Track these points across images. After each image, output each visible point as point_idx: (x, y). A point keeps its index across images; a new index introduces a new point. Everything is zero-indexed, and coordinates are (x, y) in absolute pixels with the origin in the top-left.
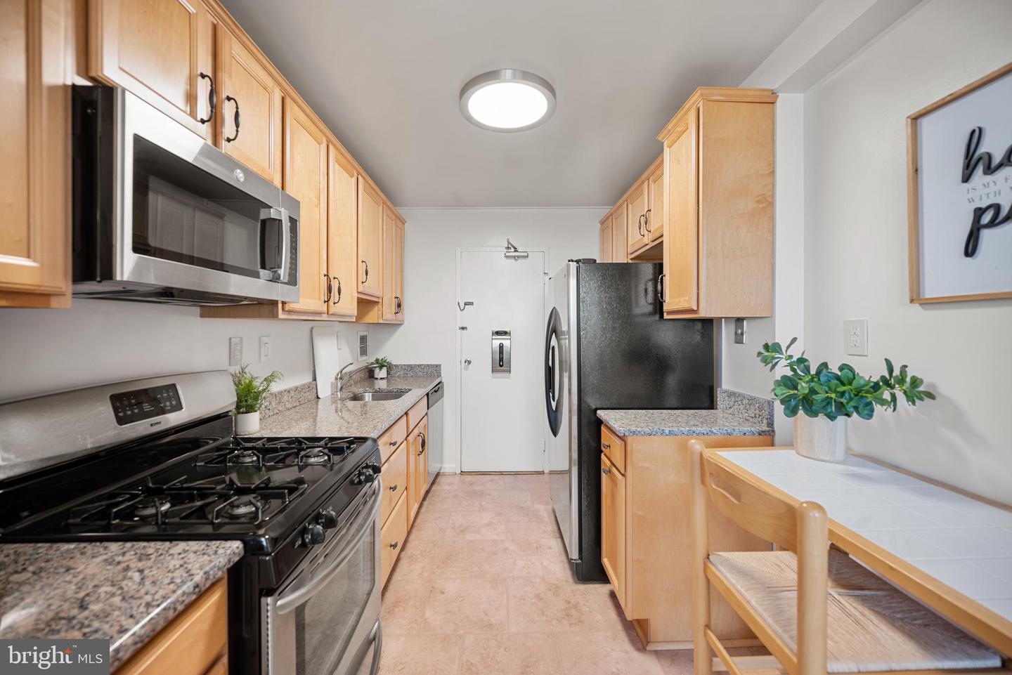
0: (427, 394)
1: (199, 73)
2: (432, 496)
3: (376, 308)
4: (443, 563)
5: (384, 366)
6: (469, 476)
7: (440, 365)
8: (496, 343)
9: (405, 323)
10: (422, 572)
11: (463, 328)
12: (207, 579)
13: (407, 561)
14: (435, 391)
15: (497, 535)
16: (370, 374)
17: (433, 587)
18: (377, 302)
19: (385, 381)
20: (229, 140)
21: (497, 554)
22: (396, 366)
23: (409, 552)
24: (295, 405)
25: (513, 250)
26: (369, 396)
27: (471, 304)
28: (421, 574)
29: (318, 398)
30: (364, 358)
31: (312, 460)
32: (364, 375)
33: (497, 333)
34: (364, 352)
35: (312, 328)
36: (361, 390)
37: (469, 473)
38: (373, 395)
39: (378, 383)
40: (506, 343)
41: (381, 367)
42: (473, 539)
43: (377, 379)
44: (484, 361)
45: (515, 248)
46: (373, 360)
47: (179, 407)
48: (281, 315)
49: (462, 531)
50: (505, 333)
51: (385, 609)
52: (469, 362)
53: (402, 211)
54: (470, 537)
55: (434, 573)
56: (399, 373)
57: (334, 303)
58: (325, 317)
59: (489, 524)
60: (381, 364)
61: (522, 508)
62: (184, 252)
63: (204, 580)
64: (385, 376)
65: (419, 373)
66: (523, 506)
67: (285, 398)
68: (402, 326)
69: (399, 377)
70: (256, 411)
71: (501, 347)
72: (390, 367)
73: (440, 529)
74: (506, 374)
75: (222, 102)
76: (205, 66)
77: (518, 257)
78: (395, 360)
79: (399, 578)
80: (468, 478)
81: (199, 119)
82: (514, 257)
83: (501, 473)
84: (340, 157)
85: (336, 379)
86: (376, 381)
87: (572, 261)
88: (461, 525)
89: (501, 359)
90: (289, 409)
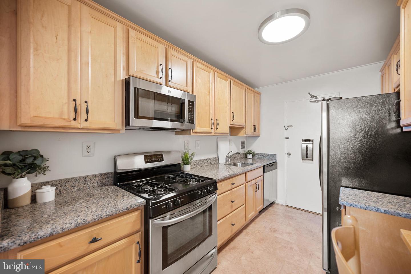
0: (264, 166)
1: (159, 64)
2: (268, 212)
3: (243, 130)
4: (259, 241)
5: (251, 153)
6: (289, 208)
7: (276, 155)
8: (304, 146)
9: (261, 136)
10: (249, 241)
11: (287, 138)
12: (131, 207)
13: (245, 234)
14: (270, 166)
15: (291, 239)
16: (246, 156)
17: (250, 249)
18: (244, 128)
19: (251, 160)
20: (170, 81)
21: (286, 248)
22: (257, 154)
23: (247, 231)
24: (209, 164)
25: (315, 98)
26: (240, 164)
27: (291, 126)
28: (247, 241)
29: (219, 163)
30: (244, 150)
31: (191, 183)
32: (244, 156)
33: (305, 141)
34: (243, 147)
35: (217, 138)
36: (237, 162)
37: (290, 207)
38: (241, 164)
39: (249, 160)
40: (310, 146)
41: (250, 154)
42: (278, 236)
43: (248, 158)
44: (298, 154)
45: (316, 97)
46: (247, 151)
47: (163, 160)
48: (192, 134)
49: (274, 231)
50: (310, 140)
51: (229, 248)
52: (290, 154)
53: (257, 90)
54: (276, 235)
55: (253, 243)
56: (258, 157)
57: (216, 129)
58: (213, 134)
59: (289, 233)
60: (249, 152)
61: (312, 232)
62: (150, 117)
63: (130, 207)
64: (252, 157)
65: (267, 158)
66: (313, 231)
67: (205, 162)
68: (260, 137)
69: (258, 158)
70: (188, 164)
71: (307, 147)
72: (254, 154)
73: (264, 226)
74: (311, 162)
75: (168, 70)
76: (163, 61)
77: (318, 101)
78: (256, 151)
79: (239, 239)
80: (289, 209)
81: (160, 78)
82: (316, 101)
83: (308, 211)
84: (220, 75)
85: (226, 157)
86: (248, 159)
87: (324, 100)
88: (275, 228)
89: (307, 154)
90: (206, 166)
